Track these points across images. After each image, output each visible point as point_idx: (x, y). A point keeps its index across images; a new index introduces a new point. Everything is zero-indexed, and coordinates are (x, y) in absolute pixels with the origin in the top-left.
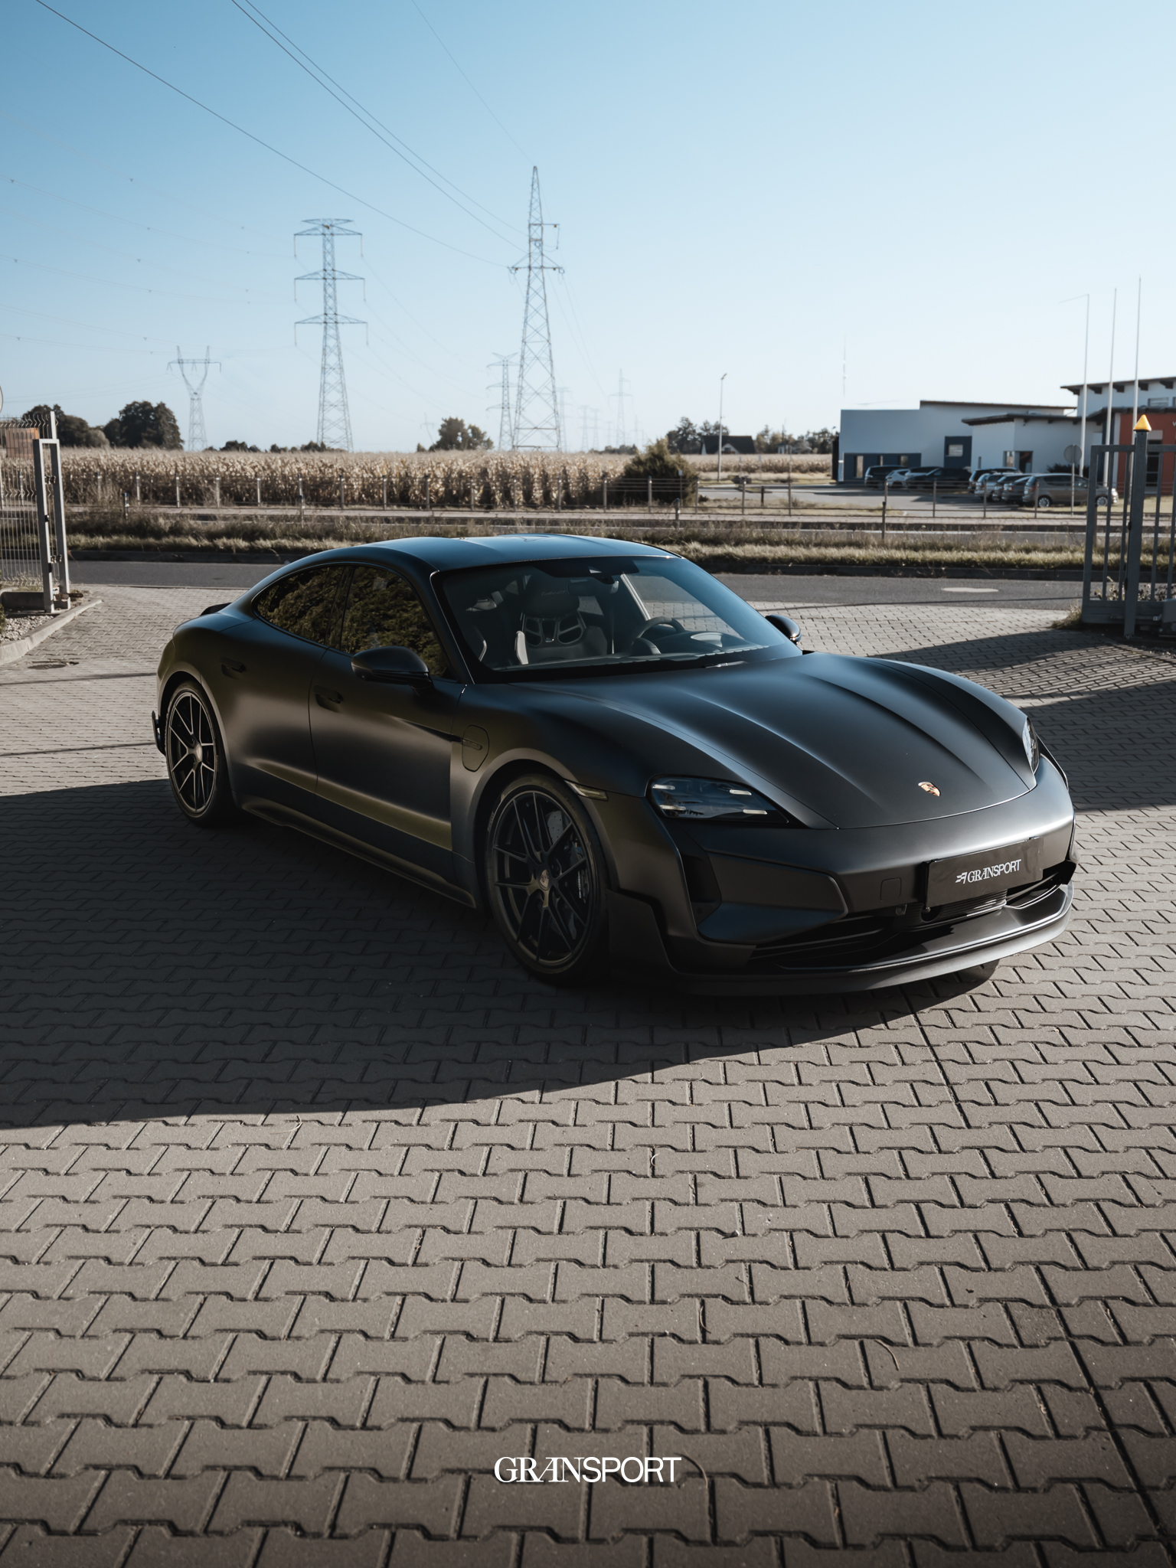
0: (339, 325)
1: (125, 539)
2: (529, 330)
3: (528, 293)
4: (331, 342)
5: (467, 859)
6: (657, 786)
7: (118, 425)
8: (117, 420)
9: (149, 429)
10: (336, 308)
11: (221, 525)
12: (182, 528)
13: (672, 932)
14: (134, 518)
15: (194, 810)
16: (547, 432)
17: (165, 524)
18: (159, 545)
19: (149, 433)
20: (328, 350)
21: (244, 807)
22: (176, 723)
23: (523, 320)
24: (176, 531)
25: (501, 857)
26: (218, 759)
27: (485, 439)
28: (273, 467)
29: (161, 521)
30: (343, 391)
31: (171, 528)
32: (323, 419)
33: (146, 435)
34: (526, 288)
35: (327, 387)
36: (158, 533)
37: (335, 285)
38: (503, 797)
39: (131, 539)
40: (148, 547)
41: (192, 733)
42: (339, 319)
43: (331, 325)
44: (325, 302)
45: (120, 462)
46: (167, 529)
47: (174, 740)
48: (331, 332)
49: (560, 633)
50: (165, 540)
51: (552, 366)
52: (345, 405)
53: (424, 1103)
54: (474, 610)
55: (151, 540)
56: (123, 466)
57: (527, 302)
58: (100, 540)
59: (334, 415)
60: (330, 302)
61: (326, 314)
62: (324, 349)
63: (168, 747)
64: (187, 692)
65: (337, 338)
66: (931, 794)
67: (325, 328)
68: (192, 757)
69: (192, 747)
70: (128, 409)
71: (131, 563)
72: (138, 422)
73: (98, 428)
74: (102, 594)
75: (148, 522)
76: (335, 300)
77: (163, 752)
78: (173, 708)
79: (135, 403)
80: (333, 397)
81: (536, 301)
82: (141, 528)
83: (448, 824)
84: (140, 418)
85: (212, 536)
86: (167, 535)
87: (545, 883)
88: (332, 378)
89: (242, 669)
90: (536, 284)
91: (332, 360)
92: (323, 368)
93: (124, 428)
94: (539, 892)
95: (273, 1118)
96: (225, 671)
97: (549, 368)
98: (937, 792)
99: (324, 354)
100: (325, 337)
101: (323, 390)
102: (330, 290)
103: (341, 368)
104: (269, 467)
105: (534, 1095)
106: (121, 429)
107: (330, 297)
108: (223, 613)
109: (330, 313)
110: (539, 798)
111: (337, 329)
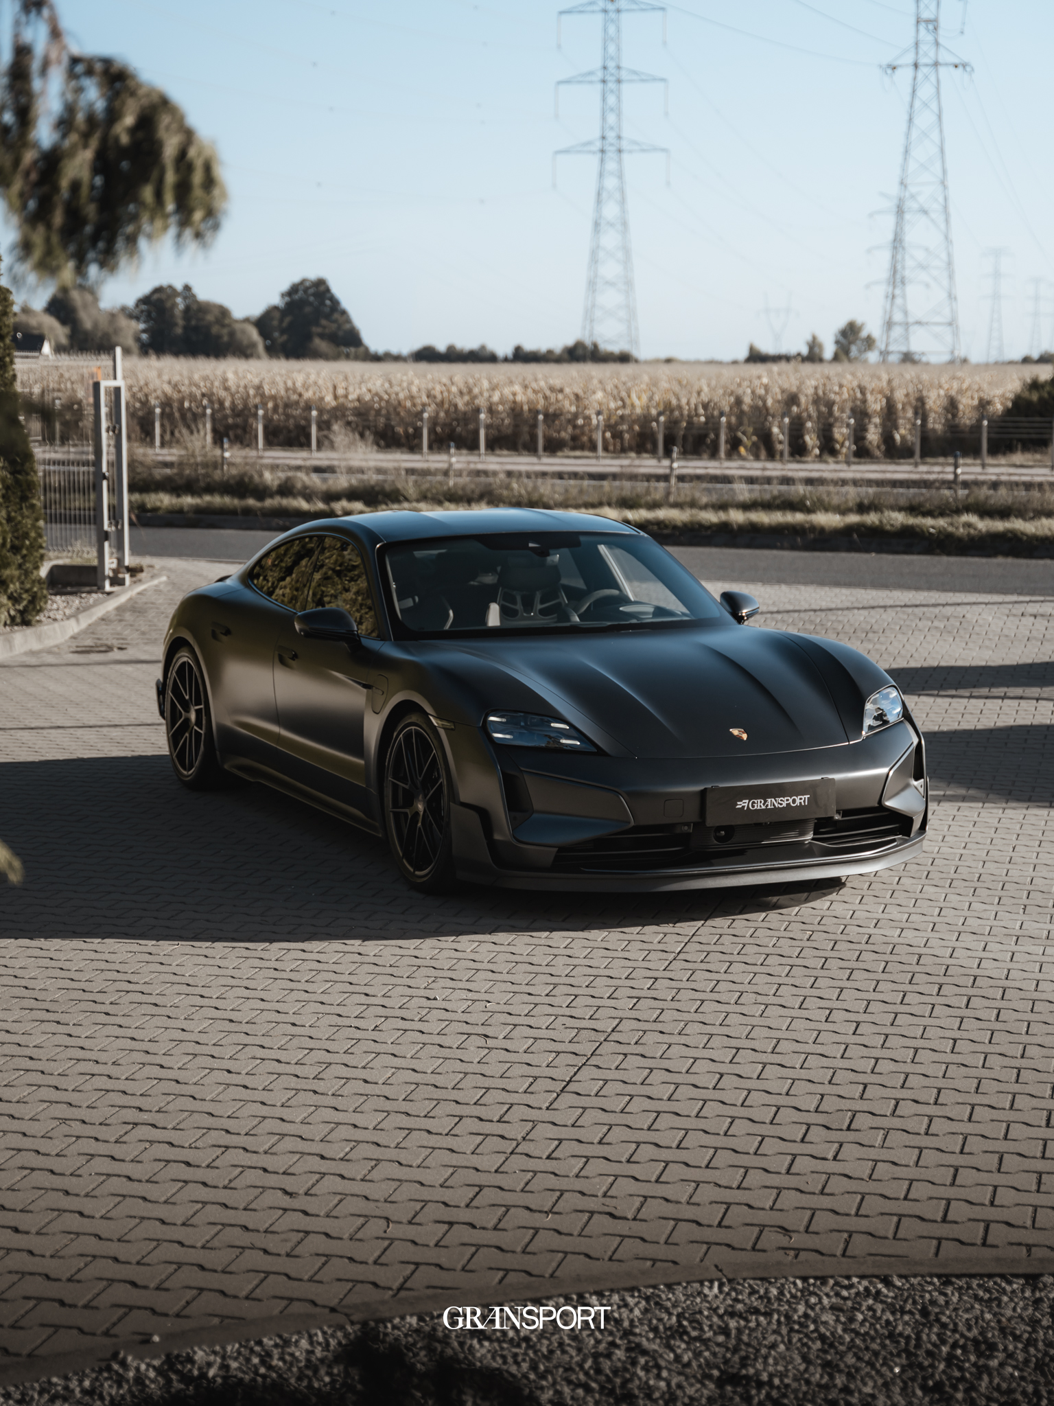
0: (625, 156)
1: (217, 500)
2: (912, 166)
3: (911, 106)
4: (611, 183)
5: (373, 791)
6: (492, 718)
7: (277, 315)
8: (275, 308)
9: (324, 322)
10: (620, 127)
11: (342, 482)
12: (293, 486)
13: (497, 837)
14: (234, 471)
15: (185, 773)
16: (938, 329)
17: (273, 480)
18: (261, 509)
19: (324, 327)
20: (604, 195)
21: (226, 767)
22: (175, 690)
23: (902, 150)
24: (286, 489)
25: (395, 787)
26: (206, 720)
27: (864, 334)
28: (476, 391)
29: (268, 476)
30: (627, 261)
31: (280, 486)
32: (593, 306)
33: (319, 330)
34: (908, 98)
35: (601, 254)
36: (261, 492)
37: (619, 90)
38: (395, 734)
39: (227, 501)
40: (247, 511)
41: (187, 697)
42: (625, 145)
43: (611, 154)
44: (604, 118)
45: (256, 381)
46: (275, 488)
47: (173, 704)
48: (611, 165)
49: (540, 607)
50: (269, 503)
51: (947, 221)
52: (629, 283)
53: (271, 941)
54: (476, 583)
55: (251, 502)
56: (259, 388)
57: (910, 120)
58: (188, 501)
59: (610, 298)
60: (611, 119)
61: (603, 138)
62: (599, 194)
63: (168, 713)
64: (183, 657)
65: (620, 176)
66: (739, 739)
67: (602, 160)
68: (187, 720)
69: (187, 710)
70: (294, 289)
71: (222, 532)
72: (308, 309)
73: (247, 320)
74: (170, 570)
75: (251, 477)
76: (619, 115)
77: (164, 718)
78: (173, 674)
79: (303, 282)
80: (610, 269)
81: (925, 119)
82: (242, 486)
83: (362, 762)
84: (311, 304)
85: (330, 497)
86: (272, 496)
87: (420, 807)
88: (610, 240)
89: (228, 632)
90: (926, 91)
91: (611, 211)
92: (597, 225)
93: (287, 320)
94: (417, 813)
95: (161, 942)
96: (214, 636)
97: (943, 226)
98: (745, 736)
99: (599, 201)
100: (601, 175)
101: (594, 260)
102: (611, 100)
103: (625, 224)
104: (470, 391)
105: (358, 942)
106: (281, 321)
107: (612, 110)
108: (228, 582)
109: (611, 135)
110: (416, 732)
111: (620, 162)
